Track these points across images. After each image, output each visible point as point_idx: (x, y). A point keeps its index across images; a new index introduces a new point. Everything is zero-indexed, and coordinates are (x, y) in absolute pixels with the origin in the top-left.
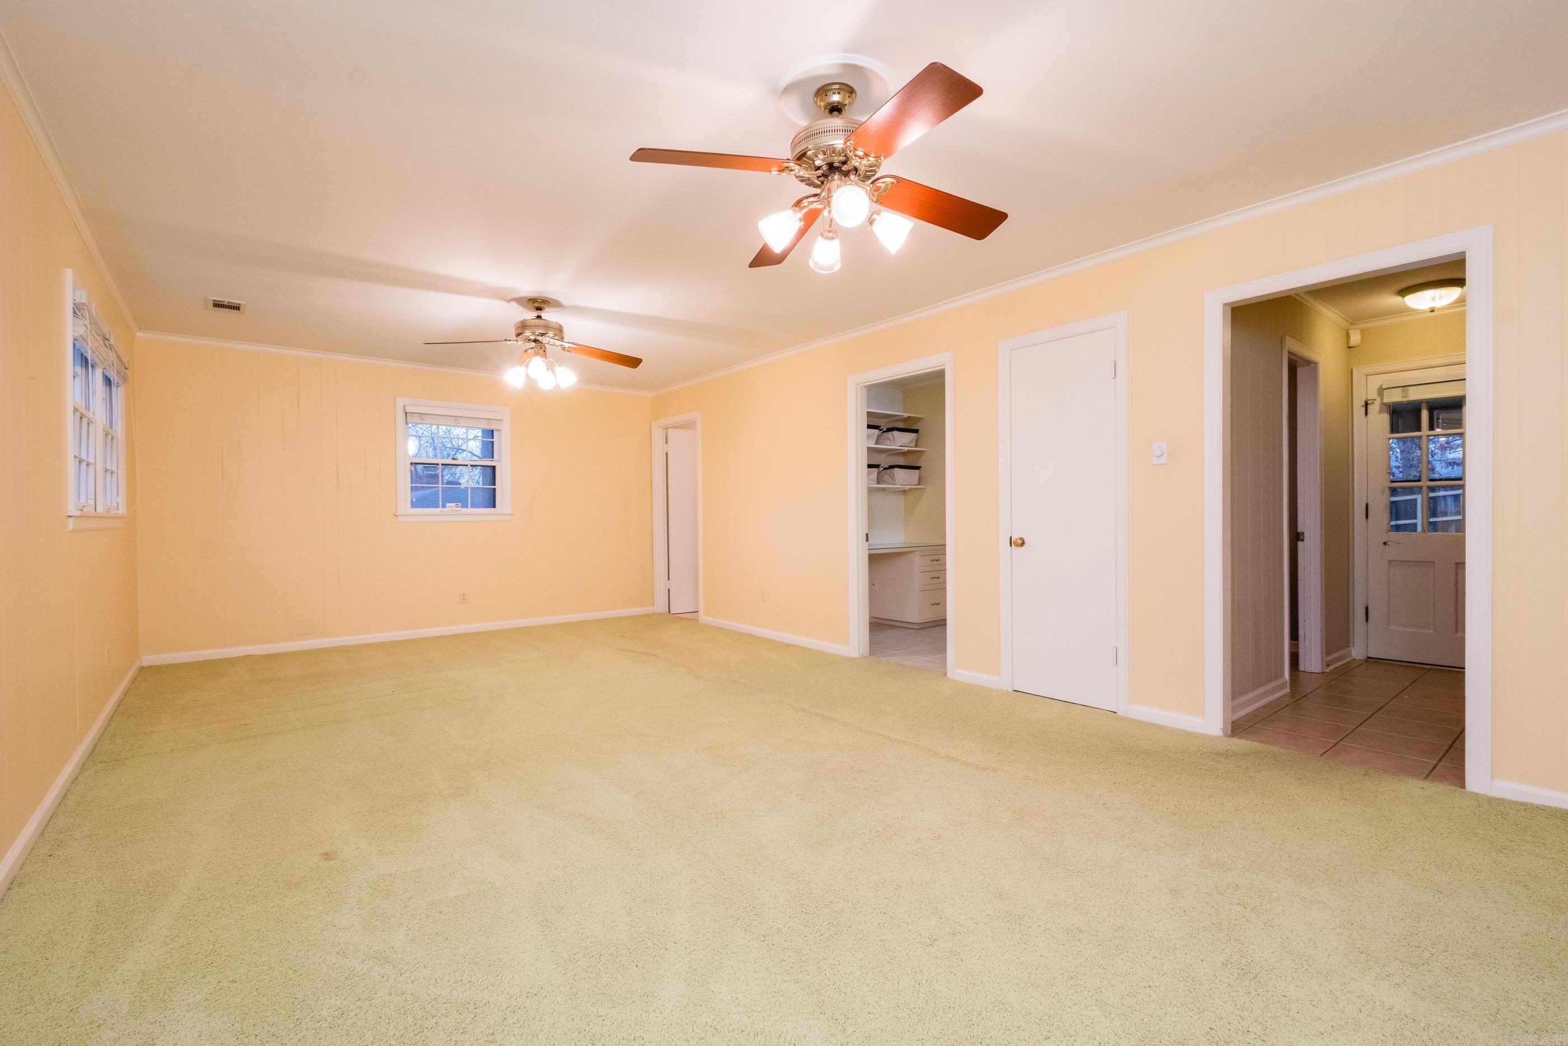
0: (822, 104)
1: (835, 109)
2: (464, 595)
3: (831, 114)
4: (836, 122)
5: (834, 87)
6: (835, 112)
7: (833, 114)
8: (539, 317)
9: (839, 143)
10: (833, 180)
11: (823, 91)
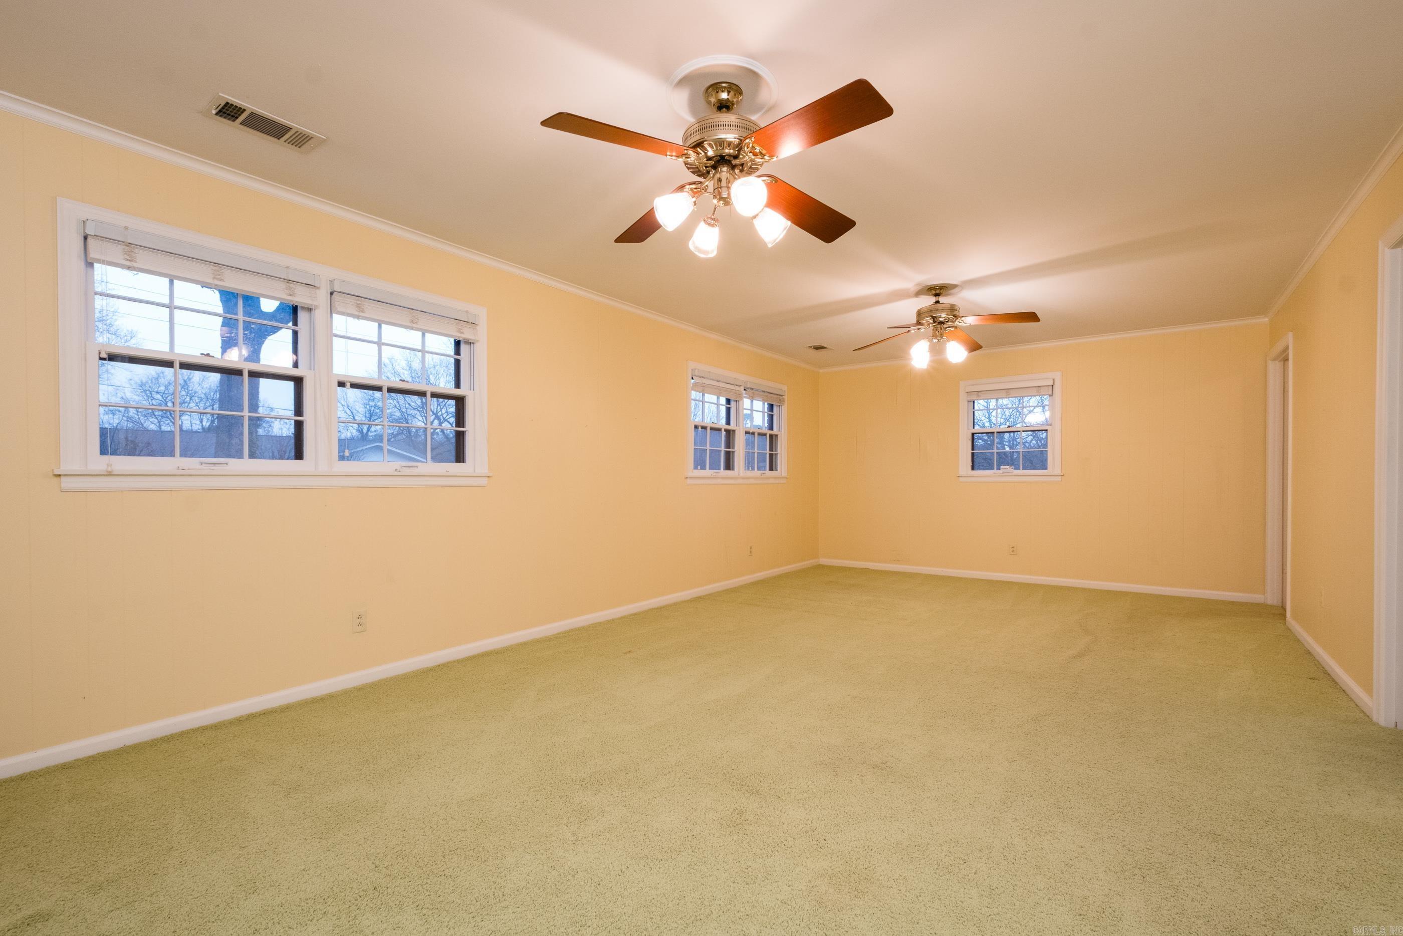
0: (713, 100)
1: (724, 106)
2: (1013, 547)
3: (720, 110)
4: (726, 117)
5: (724, 85)
6: (724, 109)
7: (722, 110)
8: (938, 302)
9: (731, 137)
10: (722, 171)
11: (716, 87)
